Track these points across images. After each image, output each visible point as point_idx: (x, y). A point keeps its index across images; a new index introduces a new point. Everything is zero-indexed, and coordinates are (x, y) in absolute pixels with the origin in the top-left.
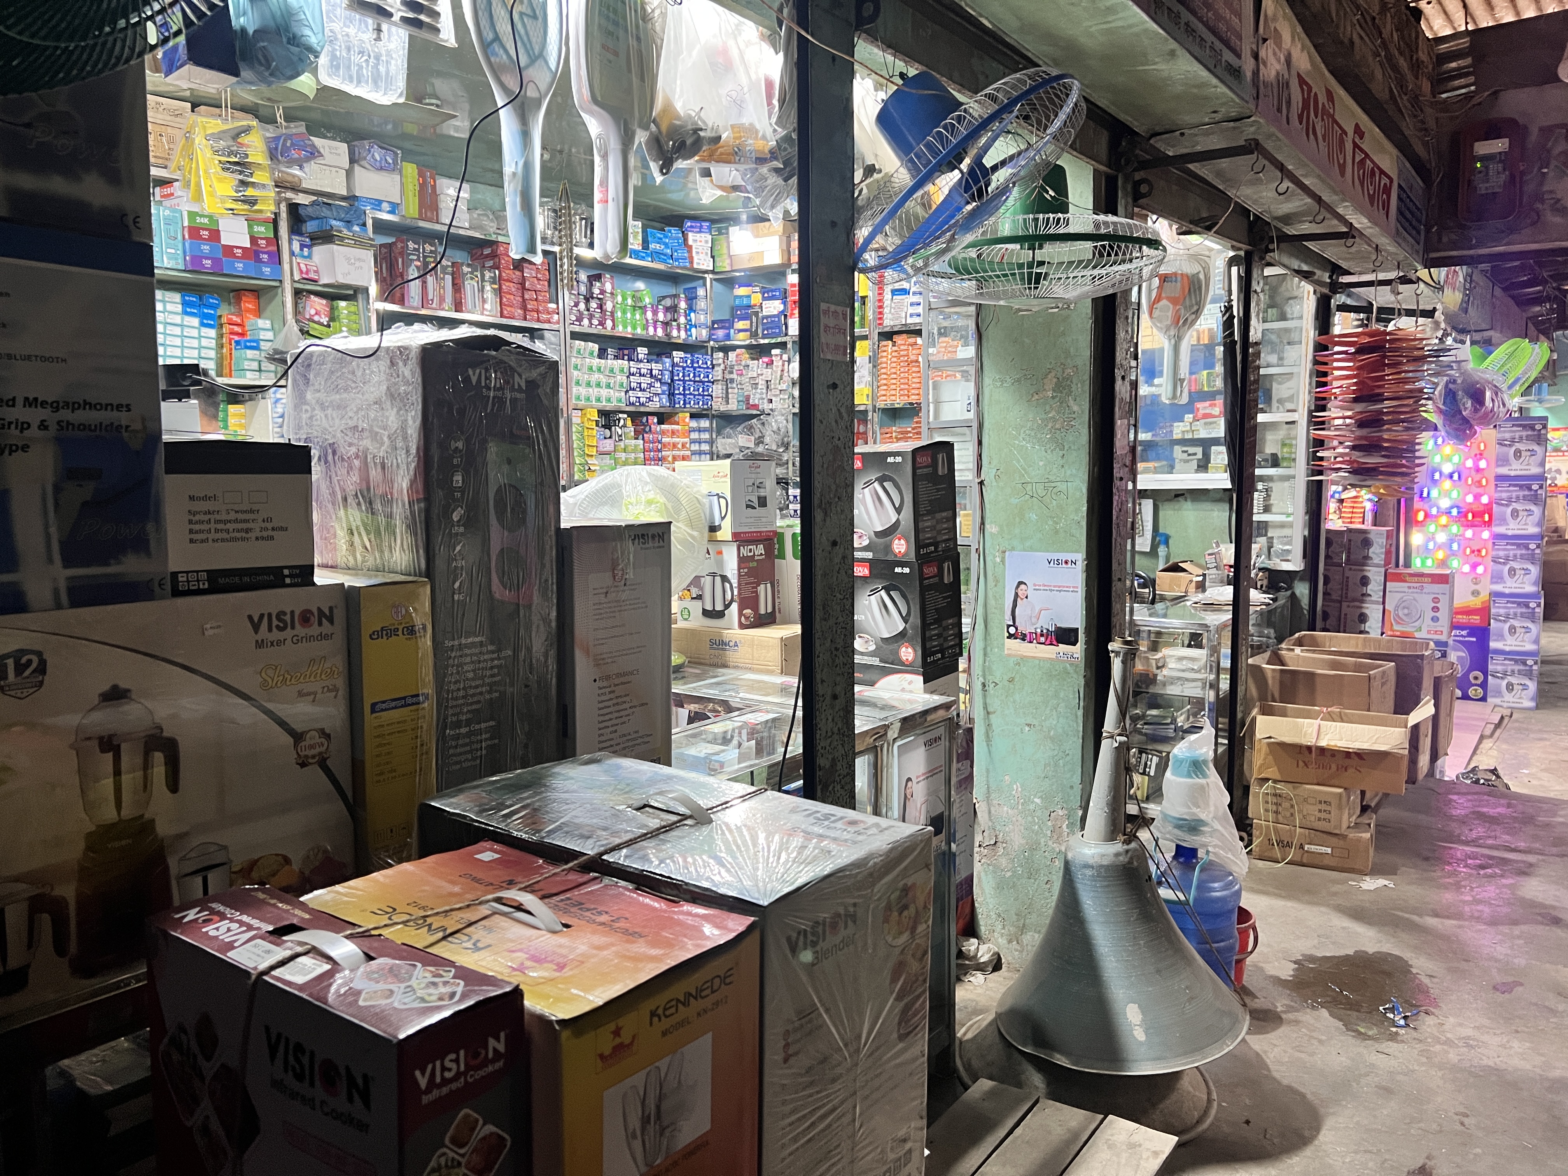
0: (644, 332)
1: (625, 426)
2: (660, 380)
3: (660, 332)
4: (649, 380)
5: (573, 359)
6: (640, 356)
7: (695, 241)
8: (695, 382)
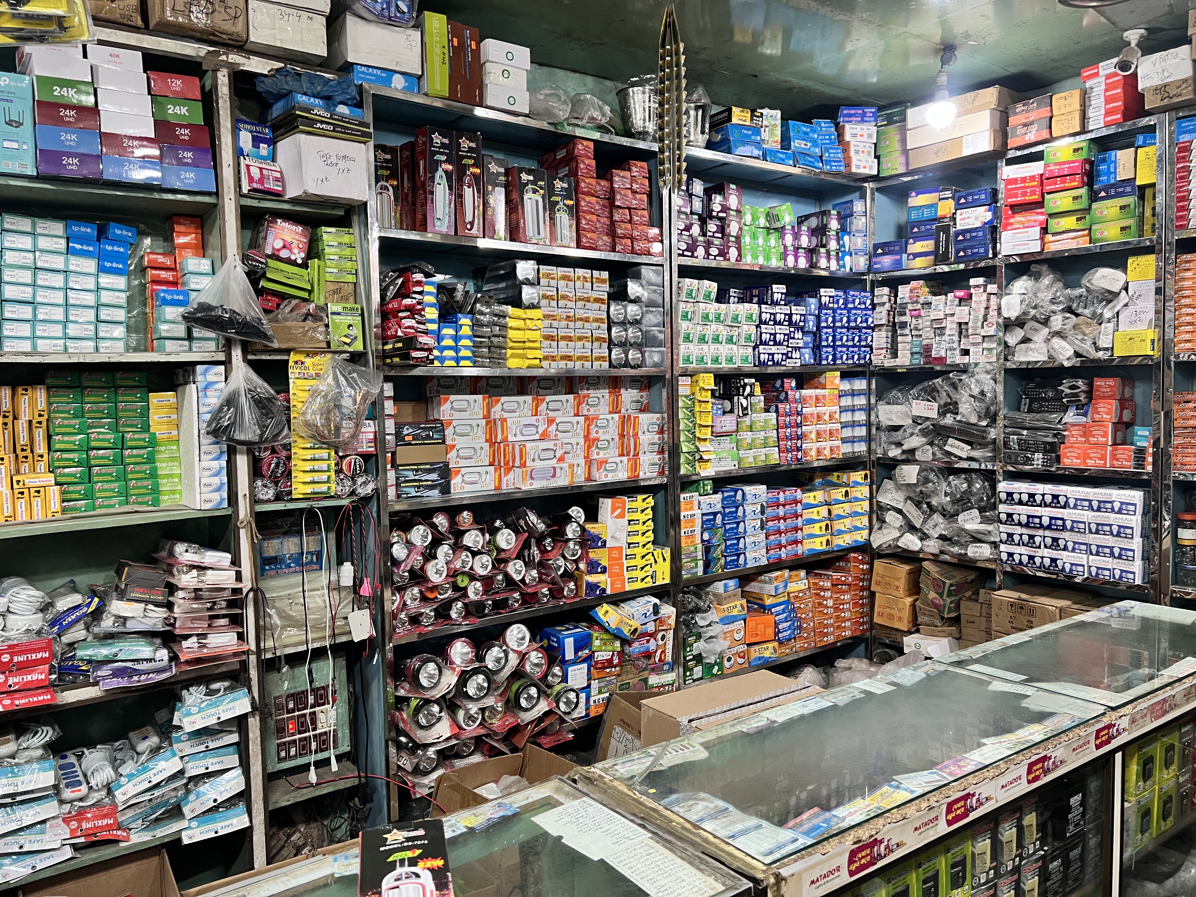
0: (781, 264)
1: (751, 394)
2: (802, 329)
3: (803, 263)
4: (786, 329)
5: (682, 305)
6: (777, 296)
7: (854, 135)
8: (849, 328)
